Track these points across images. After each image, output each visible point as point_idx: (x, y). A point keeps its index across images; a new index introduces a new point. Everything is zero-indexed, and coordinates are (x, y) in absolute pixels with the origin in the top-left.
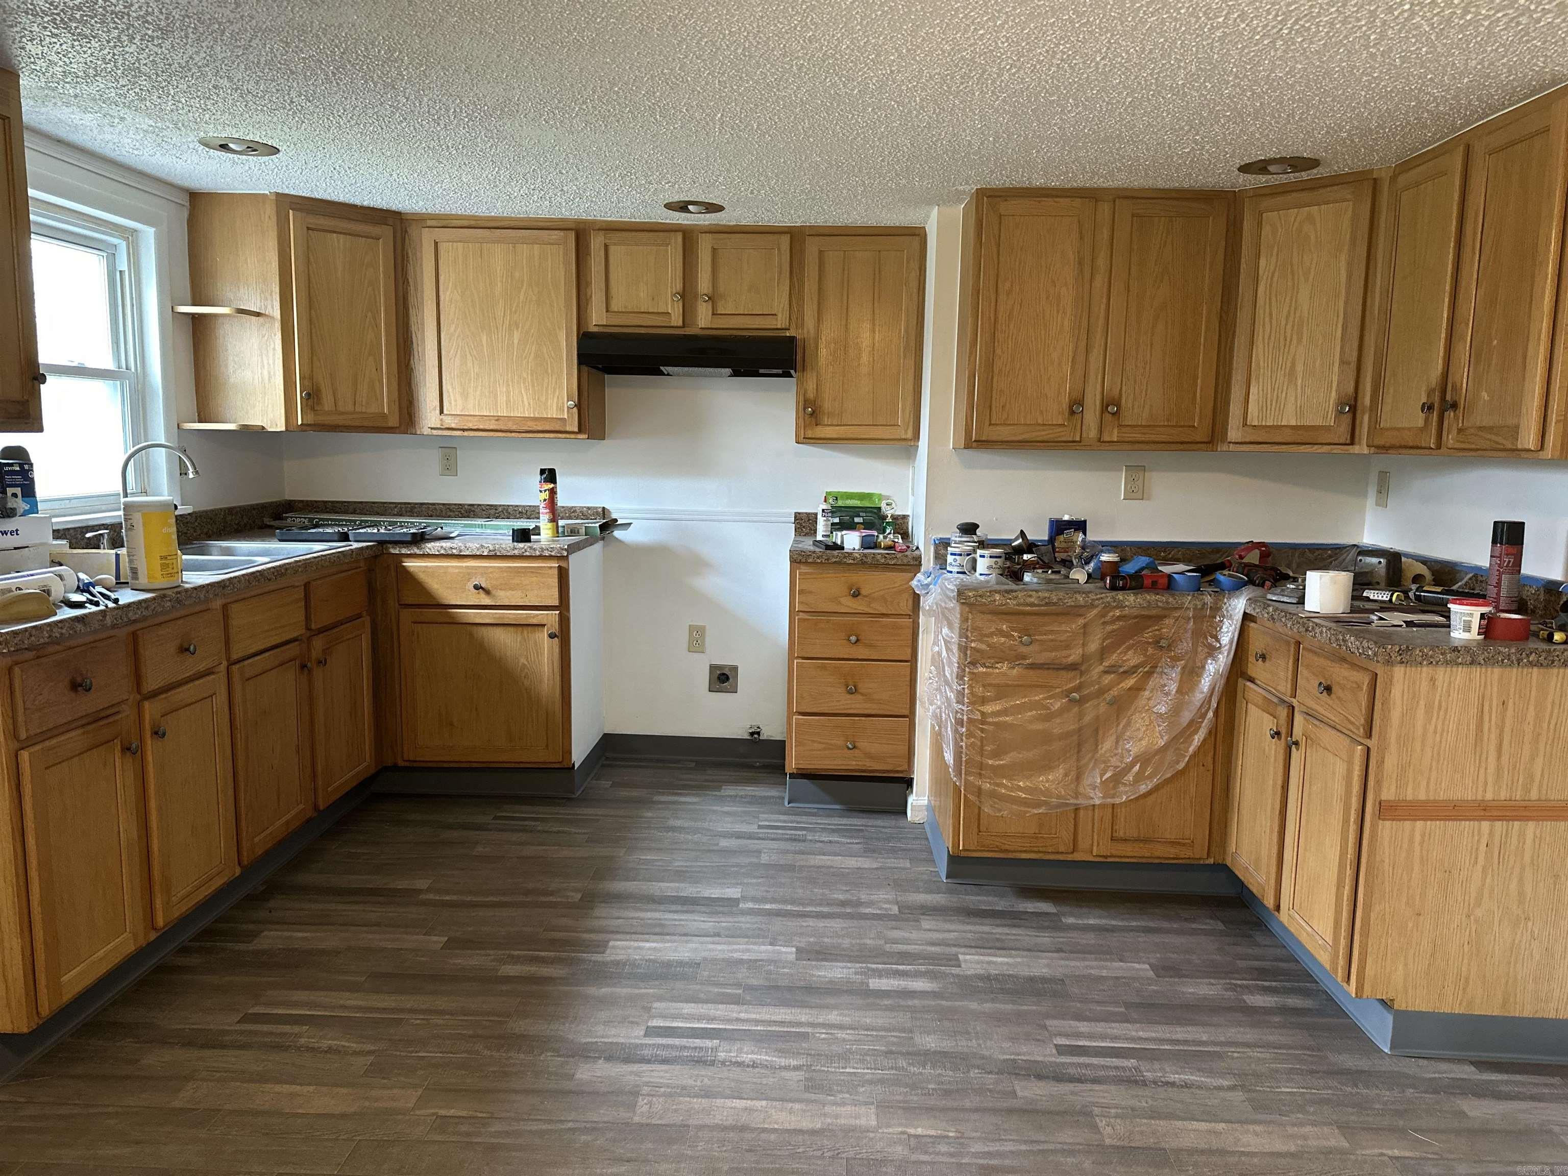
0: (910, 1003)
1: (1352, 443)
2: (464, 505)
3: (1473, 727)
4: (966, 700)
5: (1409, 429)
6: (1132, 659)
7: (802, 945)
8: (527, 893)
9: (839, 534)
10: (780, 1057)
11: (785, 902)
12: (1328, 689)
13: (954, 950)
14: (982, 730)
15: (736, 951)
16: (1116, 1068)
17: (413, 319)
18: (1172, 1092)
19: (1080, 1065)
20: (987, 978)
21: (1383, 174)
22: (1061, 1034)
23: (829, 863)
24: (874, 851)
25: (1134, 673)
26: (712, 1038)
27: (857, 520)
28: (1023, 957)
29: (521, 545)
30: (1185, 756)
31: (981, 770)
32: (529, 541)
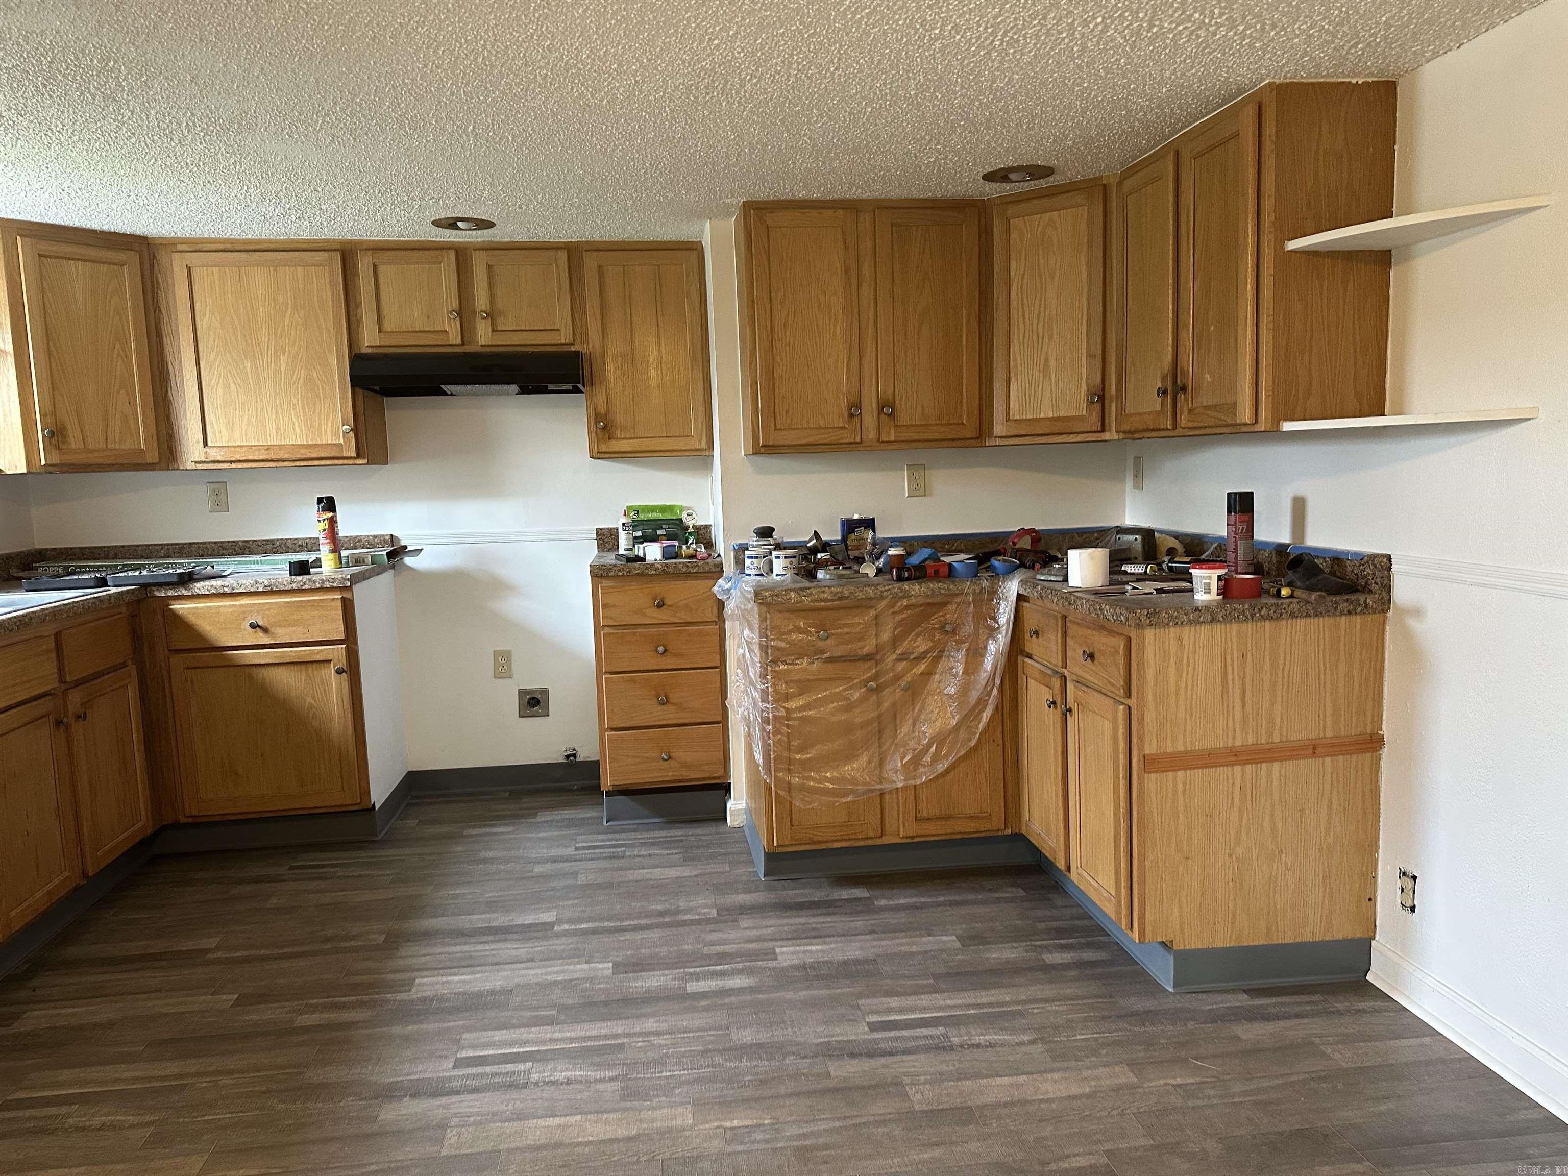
0: (727, 1001)
1: (1103, 430)
2: (238, 542)
3: (1219, 680)
4: (770, 698)
5: (1149, 413)
6: (922, 645)
7: (620, 959)
8: (327, 940)
9: (641, 546)
10: (596, 1071)
11: (602, 919)
12: (1092, 656)
13: (771, 944)
14: (788, 726)
15: (550, 973)
16: (926, 1037)
17: (168, 349)
18: (978, 1054)
19: (890, 1039)
20: (804, 967)
21: (1112, 180)
22: (873, 1012)
23: (648, 876)
24: (693, 859)
25: (924, 658)
26: (524, 1062)
27: (659, 532)
28: (837, 942)
29: (299, 578)
30: (976, 733)
31: (789, 765)
32: (309, 573)
